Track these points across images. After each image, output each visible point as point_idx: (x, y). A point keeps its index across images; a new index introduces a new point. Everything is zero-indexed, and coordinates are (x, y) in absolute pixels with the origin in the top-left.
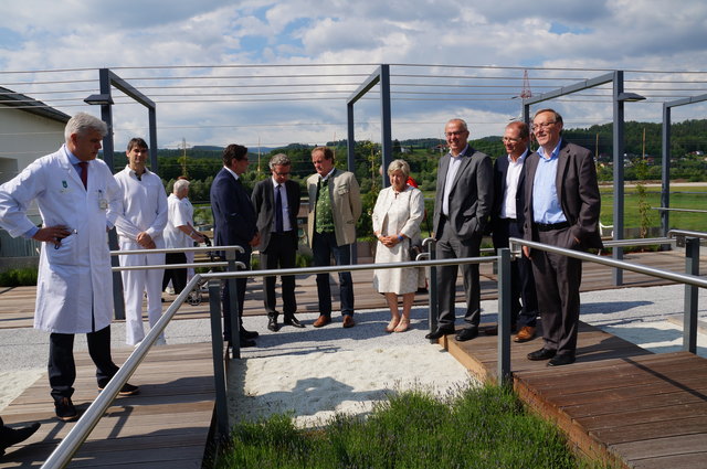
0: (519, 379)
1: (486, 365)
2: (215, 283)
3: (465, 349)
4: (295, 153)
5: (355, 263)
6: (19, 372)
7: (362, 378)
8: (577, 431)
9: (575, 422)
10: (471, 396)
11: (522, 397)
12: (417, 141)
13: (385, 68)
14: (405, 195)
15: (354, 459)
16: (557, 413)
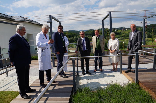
0: (140, 82)
1: (133, 78)
2: (74, 59)
3: (128, 75)
4: (91, 31)
5: (104, 55)
6: (34, 77)
7: (105, 80)
8: (154, 95)
9: (153, 92)
10: (129, 85)
11: (141, 86)
12: (119, 28)
13: (110, 12)
14: (115, 40)
15: (102, 97)
16: (149, 90)
